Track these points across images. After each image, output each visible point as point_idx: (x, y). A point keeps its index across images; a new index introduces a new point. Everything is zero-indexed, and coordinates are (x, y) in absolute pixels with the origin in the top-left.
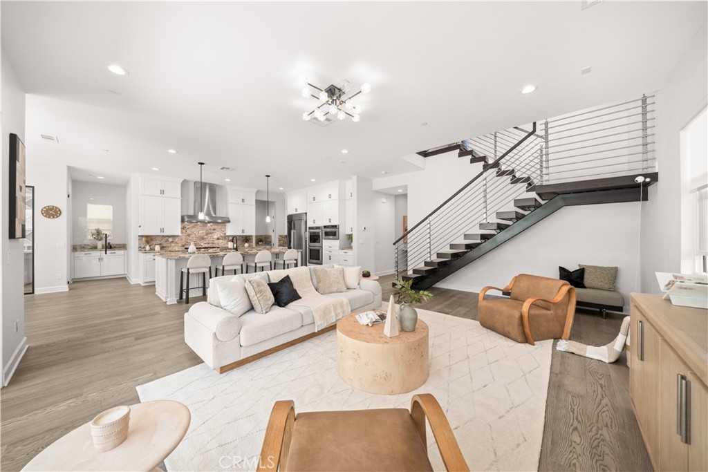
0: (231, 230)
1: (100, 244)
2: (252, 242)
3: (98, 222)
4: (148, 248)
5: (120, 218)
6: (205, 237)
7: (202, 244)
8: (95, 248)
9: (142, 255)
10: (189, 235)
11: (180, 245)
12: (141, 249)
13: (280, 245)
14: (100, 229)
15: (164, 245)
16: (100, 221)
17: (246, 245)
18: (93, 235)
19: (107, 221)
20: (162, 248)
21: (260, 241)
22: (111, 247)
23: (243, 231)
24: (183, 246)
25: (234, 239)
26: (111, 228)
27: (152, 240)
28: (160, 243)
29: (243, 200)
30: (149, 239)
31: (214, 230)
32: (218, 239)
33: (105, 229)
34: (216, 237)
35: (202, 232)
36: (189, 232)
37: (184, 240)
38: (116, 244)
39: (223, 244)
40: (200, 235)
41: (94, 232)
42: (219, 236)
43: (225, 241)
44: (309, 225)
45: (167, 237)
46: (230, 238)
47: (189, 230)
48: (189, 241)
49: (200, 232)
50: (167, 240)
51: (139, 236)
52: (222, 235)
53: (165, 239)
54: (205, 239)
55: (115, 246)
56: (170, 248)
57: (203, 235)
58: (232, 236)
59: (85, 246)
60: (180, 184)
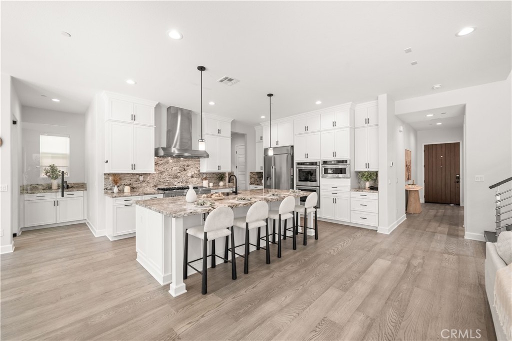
0: (206, 167)
1: (55, 183)
3: (53, 157)
4: (116, 190)
5: (79, 152)
6: (179, 174)
7: (175, 183)
8: (49, 188)
9: (108, 199)
10: (161, 173)
11: (152, 185)
12: (108, 191)
14: (55, 165)
15: (135, 186)
16: (54, 156)
17: (221, 184)
18: (47, 172)
19: (63, 156)
20: (133, 189)
22: (68, 187)
23: (219, 168)
24: (155, 186)
25: (209, 176)
26: (68, 165)
27: (120, 179)
28: (129, 182)
29: (219, 131)
30: (116, 179)
31: (188, 166)
32: (192, 177)
33: (62, 165)
34: (190, 175)
35: (175, 169)
36: (161, 169)
37: (156, 179)
38: (74, 183)
39: (197, 183)
40: (173, 172)
41: (48, 169)
42: (193, 173)
43: (200, 180)
44: (296, 160)
45: (138, 176)
46: (204, 176)
47: (161, 166)
48: (162, 180)
49: (173, 169)
50: (138, 179)
51: (105, 174)
52: (196, 172)
53: (135, 177)
54: (179, 177)
55: (72, 185)
56: (141, 189)
57: (176, 172)
58: (206, 173)
59: (37, 186)
60: (154, 108)
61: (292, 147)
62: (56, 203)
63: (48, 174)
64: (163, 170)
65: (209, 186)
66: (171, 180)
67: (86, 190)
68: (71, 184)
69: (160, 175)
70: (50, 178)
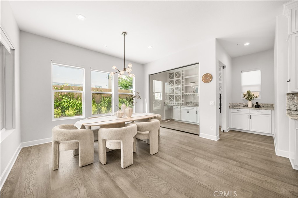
1: (251, 103)
8: (247, 106)
26: (260, 91)
38: (264, 104)
41: (246, 93)
55: (264, 105)
59: (240, 104)
62: (249, 117)
63: (246, 97)
67: (274, 109)
68: (262, 104)
70: (247, 100)
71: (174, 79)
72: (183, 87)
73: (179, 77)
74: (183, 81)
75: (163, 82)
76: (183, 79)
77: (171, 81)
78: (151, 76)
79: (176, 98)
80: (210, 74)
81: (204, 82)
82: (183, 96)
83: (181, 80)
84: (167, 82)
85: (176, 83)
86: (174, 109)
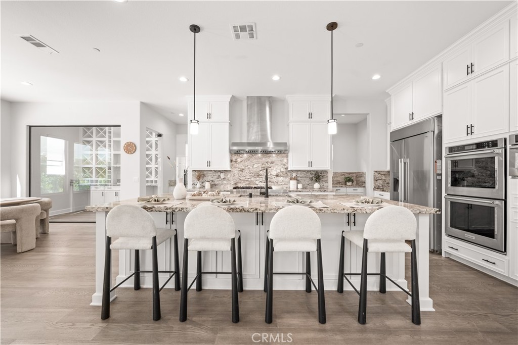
0: (296, 162)
2: (326, 182)
4: (198, 185)
6: (261, 172)
7: (257, 182)
10: (242, 171)
11: (233, 182)
13: (376, 188)
15: (216, 183)
17: (317, 185)
21: (349, 181)
23: (310, 164)
24: (236, 184)
25: (297, 176)
27: (203, 175)
28: (211, 179)
29: (310, 116)
30: (200, 175)
31: (272, 163)
32: (277, 176)
34: (274, 173)
35: (257, 167)
36: (241, 166)
37: (237, 176)
39: (283, 183)
40: (255, 170)
42: (278, 171)
43: (287, 179)
44: (447, 143)
45: (219, 173)
46: (294, 175)
47: (242, 163)
48: (242, 178)
49: (255, 166)
50: (219, 176)
51: (193, 171)
52: (282, 170)
53: (217, 175)
54: (261, 175)
56: (222, 186)
57: (258, 170)
58: (297, 171)
60: (228, 103)
61: (440, 117)
64: (243, 167)
65: (297, 188)
66: (253, 179)
69: (241, 173)
71: (94, 139)
72: (111, 154)
73: (103, 137)
74: (110, 145)
75: (68, 142)
76: (110, 141)
77: (89, 142)
78: (32, 128)
79: (97, 172)
80: (133, 143)
81: (126, 152)
82: (110, 168)
83: (107, 142)
84: (78, 142)
85: (98, 146)
86: (91, 192)
